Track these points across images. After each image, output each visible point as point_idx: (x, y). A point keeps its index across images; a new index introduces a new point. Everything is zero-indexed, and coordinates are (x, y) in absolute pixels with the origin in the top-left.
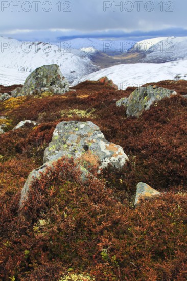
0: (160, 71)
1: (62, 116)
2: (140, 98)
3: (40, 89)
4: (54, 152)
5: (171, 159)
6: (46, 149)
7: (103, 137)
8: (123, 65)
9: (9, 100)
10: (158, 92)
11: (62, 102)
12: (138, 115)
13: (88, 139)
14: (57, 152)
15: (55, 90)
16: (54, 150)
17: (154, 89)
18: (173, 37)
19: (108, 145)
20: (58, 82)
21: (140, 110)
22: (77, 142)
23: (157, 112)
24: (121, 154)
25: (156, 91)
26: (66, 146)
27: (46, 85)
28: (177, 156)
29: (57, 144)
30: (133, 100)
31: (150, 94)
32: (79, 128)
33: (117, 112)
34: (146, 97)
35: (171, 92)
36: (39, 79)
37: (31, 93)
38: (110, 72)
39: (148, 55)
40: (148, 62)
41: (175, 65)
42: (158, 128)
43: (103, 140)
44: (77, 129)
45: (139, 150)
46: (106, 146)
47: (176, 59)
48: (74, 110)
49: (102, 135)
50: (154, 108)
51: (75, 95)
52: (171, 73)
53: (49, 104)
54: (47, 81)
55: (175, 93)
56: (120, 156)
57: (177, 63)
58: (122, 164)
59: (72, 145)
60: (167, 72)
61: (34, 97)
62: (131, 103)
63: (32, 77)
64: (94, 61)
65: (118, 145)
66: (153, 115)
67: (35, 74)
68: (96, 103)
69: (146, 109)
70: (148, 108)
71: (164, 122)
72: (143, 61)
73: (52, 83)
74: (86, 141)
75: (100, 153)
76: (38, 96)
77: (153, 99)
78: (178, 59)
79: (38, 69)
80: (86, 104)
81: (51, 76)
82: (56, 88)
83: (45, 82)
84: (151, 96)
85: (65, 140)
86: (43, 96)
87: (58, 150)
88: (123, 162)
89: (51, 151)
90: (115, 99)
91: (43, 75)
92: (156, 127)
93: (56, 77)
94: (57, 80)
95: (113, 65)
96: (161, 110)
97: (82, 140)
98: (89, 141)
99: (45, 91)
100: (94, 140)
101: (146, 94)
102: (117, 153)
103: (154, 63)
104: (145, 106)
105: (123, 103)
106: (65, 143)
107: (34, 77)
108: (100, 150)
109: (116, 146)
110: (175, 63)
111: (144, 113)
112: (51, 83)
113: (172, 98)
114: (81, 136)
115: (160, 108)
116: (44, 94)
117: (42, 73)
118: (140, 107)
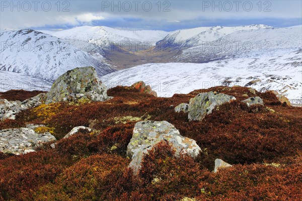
0: (201, 73)
1: (116, 123)
2: (202, 103)
3: (75, 95)
4: (137, 146)
5: (237, 148)
6: (129, 144)
7: (179, 133)
8: (149, 64)
9: (40, 107)
10: (219, 98)
11: (112, 109)
12: (200, 119)
13: (166, 135)
14: (139, 146)
15: (93, 97)
16: (137, 144)
17: (215, 94)
18: (219, 27)
19: (184, 139)
20: (94, 87)
21: (202, 114)
22: (157, 138)
23: (219, 115)
24: (195, 146)
25: (217, 97)
26: (147, 141)
27: (80, 91)
28: (240, 145)
29: (138, 139)
30: (194, 105)
31: (211, 99)
32: (156, 126)
33: (177, 117)
34: (207, 102)
35: (231, 98)
36: (71, 83)
37: (65, 99)
38: (130, 75)
39: (184, 52)
40: (186, 61)
41: (222, 66)
42: (222, 127)
43: (179, 135)
44: (155, 127)
45: (209, 144)
46: (182, 140)
47: (223, 58)
48: (128, 117)
49: (177, 132)
50: (217, 112)
51: (122, 102)
52: (217, 77)
53: (100, 111)
54: (82, 85)
55: (234, 98)
56: (195, 148)
57: (226, 62)
58: (197, 154)
59: (153, 140)
60: (212, 75)
61: (70, 104)
62: (193, 108)
63: (62, 81)
64: (108, 59)
65: (192, 139)
66: (216, 118)
67: (66, 77)
68: (151, 110)
69: (208, 113)
70: (210, 112)
71: (227, 123)
72: (178, 60)
73: (88, 89)
74: (164, 137)
75: (178, 145)
76: (74, 103)
77: (214, 104)
78: (227, 57)
79: (69, 71)
80: (139, 111)
81: (86, 81)
82: (94, 95)
83: (78, 88)
84: (212, 100)
85: (145, 136)
86: (80, 103)
87: (140, 144)
88: (197, 153)
89: (135, 146)
90: (172, 105)
91: (76, 79)
92: (221, 127)
93: (92, 82)
94: (93, 85)
95: (135, 65)
96: (223, 114)
97: (161, 136)
98: (167, 136)
99: (81, 97)
100: (171, 136)
101: (207, 100)
102: (192, 145)
103: (194, 62)
104: (207, 111)
105: (183, 109)
106: (146, 138)
107: (65, 81)
108: (178, 143)
109: (190, 140)
110: (223, 62)
111: (207, 117)
112: (86, 88)
113: (232, 103)
114: (160, 133)
115: (222, 112)
116: (79, 100)
117: (75, 77)
118: (202, 112)
